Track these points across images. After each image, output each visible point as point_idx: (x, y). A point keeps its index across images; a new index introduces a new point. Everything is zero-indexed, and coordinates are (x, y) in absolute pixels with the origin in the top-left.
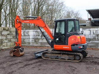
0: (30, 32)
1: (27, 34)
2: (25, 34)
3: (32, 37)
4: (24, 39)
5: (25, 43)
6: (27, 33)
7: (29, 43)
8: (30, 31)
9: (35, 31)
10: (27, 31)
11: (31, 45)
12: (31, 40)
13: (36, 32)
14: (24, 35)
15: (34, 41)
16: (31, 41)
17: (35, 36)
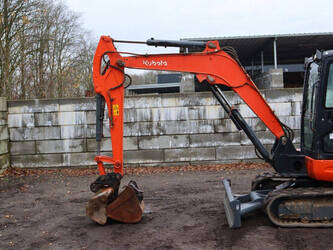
0: (61, 115)
1: (49, 123)
2: (41, 123)
3: (72, 131)
4: (36, 143)
5: (43, 159)
6: (50, 119)
7: (60, 157)
8: (63, 107)
9: (84, 108)
10: (48, 108)
11: (69, 164)
12: (67, 146)
13: (87, 111)
14: (37, 126)
15: (80, 149)
16: (67, 149)
17: (83, 127)
